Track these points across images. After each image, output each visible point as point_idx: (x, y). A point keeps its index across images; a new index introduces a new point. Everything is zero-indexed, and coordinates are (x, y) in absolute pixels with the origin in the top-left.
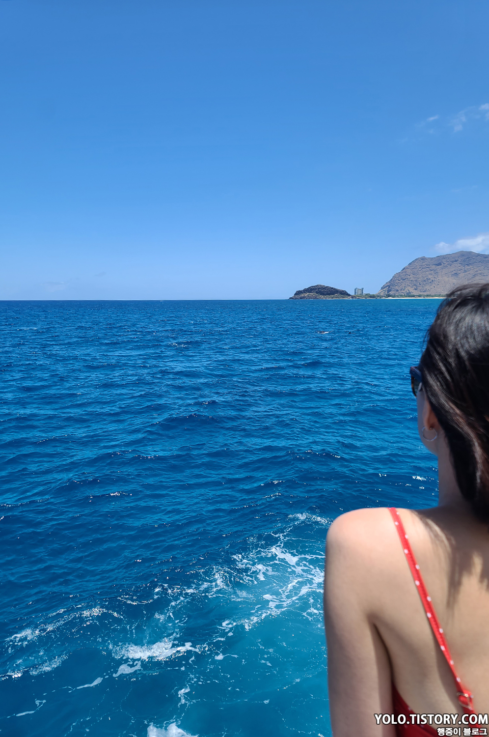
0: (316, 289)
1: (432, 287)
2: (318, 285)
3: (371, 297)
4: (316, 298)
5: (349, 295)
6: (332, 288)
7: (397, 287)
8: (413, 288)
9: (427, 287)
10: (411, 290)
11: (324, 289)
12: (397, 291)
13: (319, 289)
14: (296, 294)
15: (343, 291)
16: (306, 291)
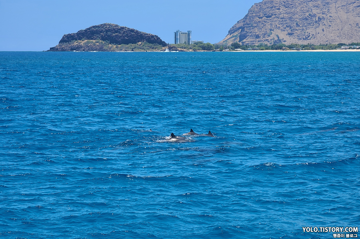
0: (101, 32)
1: (319, 30)
2: (105, 25)
3: (204, 48)
4: (101, 49)
5: (164, 44)
6: (132, 31)
7: (256, 30)
8: (286, 32)
9: (311, 31)
10: (283, 35)
11: (116, 32)
12: (257, 37)
13: (107, 31)
14: (62, 41)
15: (153, 36)
16: (81, 35)
